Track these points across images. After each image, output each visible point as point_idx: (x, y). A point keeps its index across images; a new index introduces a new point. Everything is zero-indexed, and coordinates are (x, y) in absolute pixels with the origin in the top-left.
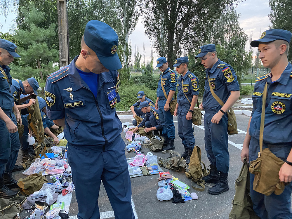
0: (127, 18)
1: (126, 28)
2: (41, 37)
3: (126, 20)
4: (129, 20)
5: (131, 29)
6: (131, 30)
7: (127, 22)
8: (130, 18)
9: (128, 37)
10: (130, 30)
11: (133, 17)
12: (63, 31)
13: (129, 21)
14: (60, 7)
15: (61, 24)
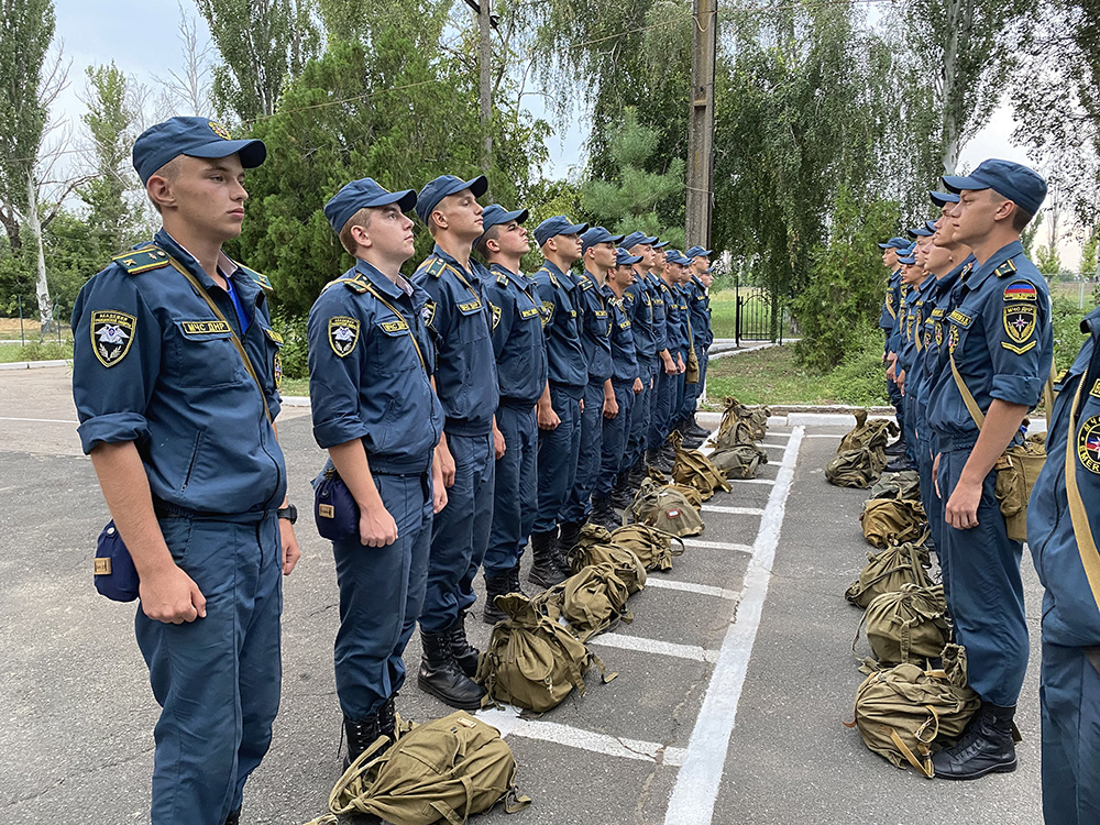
0: (956, 83)
1: (952, 121)
2: (645, 198)
3: (952, 90)
4: (967, 87)
5: (971, 122)
6: (970, 128)
7: (956, 97)
8: (974, 79)
9: (957, 155)
10: (969, 125)
11: (983, 75)
12: (698, 183)
13: (967, 94)
14: (696, 120)
15: (693, 164)
